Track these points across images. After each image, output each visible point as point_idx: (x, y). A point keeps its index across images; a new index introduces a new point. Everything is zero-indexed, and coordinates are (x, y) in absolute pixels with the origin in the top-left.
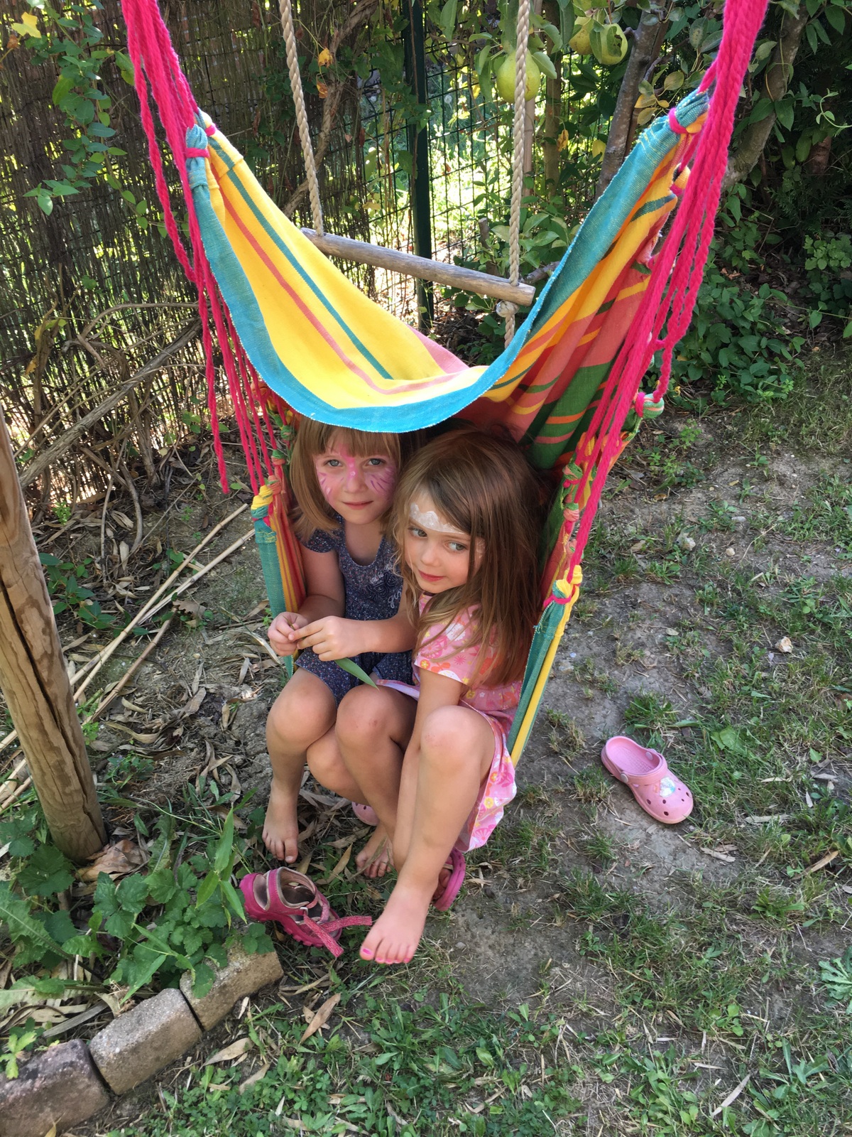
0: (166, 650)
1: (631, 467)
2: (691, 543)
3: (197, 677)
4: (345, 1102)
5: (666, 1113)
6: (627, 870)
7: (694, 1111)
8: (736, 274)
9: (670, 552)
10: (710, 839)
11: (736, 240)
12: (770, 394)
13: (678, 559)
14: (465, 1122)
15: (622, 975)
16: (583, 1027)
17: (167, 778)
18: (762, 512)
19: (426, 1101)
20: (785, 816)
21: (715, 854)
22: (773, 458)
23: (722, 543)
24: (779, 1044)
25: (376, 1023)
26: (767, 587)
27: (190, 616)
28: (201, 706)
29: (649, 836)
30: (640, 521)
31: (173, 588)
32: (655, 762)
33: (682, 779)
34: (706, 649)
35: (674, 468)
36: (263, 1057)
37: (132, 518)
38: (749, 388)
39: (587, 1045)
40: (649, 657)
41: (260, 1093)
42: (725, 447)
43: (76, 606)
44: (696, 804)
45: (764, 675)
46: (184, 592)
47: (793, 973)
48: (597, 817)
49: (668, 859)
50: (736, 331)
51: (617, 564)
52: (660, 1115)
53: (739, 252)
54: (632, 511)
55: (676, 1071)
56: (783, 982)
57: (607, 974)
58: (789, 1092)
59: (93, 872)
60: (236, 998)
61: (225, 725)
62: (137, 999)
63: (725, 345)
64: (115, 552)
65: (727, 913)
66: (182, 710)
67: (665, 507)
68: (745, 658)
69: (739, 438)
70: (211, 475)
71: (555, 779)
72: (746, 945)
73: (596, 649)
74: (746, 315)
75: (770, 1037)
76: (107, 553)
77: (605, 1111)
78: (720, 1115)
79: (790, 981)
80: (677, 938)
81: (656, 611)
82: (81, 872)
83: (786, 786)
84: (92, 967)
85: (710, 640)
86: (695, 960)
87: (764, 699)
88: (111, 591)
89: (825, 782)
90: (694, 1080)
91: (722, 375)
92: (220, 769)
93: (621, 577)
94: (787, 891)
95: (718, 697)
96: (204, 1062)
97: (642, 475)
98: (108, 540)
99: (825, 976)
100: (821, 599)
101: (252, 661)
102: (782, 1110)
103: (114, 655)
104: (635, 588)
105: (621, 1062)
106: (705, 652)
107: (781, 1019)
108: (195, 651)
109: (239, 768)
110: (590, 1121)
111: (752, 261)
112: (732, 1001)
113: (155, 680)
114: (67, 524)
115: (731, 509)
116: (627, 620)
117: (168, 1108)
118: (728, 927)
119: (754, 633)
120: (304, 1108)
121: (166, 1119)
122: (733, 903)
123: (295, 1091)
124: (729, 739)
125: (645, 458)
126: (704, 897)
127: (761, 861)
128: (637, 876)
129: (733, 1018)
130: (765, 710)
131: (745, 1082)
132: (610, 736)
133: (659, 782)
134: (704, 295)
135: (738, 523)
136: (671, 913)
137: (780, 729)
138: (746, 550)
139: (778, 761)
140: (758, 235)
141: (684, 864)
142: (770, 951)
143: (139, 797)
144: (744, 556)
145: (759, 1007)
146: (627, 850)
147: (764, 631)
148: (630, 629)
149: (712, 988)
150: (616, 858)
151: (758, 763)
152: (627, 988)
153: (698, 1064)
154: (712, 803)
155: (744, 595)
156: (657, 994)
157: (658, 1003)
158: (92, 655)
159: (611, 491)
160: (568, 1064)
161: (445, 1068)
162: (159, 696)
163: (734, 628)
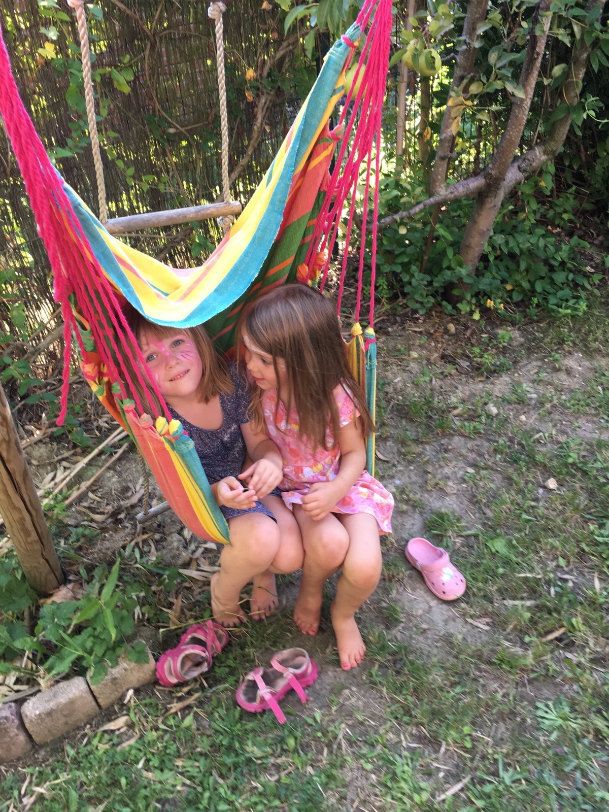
0: (123, 463)
1: (461, 358)
2: (494, 411)
4: (186, 764)
5: (404, 794)
6: (409, 629)
7: (425, 796)
10: (472, 612)
11: (557, 205)
12: (569, 311)
13: (484, 421)
14: (263, 786)
15: (392, 698)
16: (358, 731)
17: (107, 544)
18: (550, 392)
19: (239, 770)
20: (532, 602)
21: (475, 623)
22: (565, 356)
23: (518, 411)
24: (496, 756)
25: (216, 715)
26: (545, 443)
28: (140, 501)
30: (461, 395)
32: (441, 555)
33: (460, 571)
34: (494, 483)
36: (137, 730)
38: (555, 307)
39: (359, 743)
40: (451, 486)
41: (129, 752)
42: (532, 348)
43: (70, 432)
44: (467, 587)
45: (533, 503)
47: (515, 708)
48: (394, 592)
49: (441, 624)
50: (552, 269)
51: (438, 422)
52: (400, 795)
53: (561, 214)
54: (456, 388)
55: (418, 766)
56: (508, 714)
57: (381, 697)
58: (496, 789)
59: (49, 602)
60: (124, 689)
63: (542, 278)
65: (475, 664)
66: (127, 502)
67: (481, 385)
68: (520, 491)
69: (542, 341)
72: (484, 686)
73: (414, 478)
74: (556, 256)
75: (490, 751)
77: (363, 789)
78: (444, 801)
79: (513, 714)
80: (436, 677)
81: (461, 455)
82: (42, 601)
83: (537, 581)
84: (37, 662)
85: (497, 478)
87: (530, 520)
88: (95, 424)
89: (566, 581)
90: (430, 775)
91: (535, 297)
92: (144, 541)
93: (439, 431)
94: (521, 652)
95: (496, 516)
96: (98, 728)
97: (468, 364)
99: (539, 713)
100: (582, 453)
102: (488, 801)
103: (89, 464)
104: (450, 439)
105: (379, 757)
106: (492, 485)
107: (502, 739)
109: (157, 542)
110: (350, 795)
111: (570, 221)
112: (466, 724)
113: (113, 482)
115: (528, 389)
116: (439, 460)
117: (68, 756)
118: (474, 673)
119: (531, 475)
120: (156, 765)
121: (66, 763)
122: (480, 657)
123: (153, 754)
124: (499, 545)
125: (471, 352)
126: (461, 651)
128: (417, 634)
129: (466, 735)
130: (531, 528)
131: (466, 780)
132: (413, 537)
133: (441, 570)
134: (523, 242)
135: (531, 399)
136: (435, 660)
137: (539, 542)
138: (534, 418)
139: (535, 564)
140: (577, 203)
141: (453, 628)
142: (501, 693)
143: (86, 555)
144: (531, 421)
145: (487, 729)
146: (413, 616)
147: (538, 474)
148: (441, 467)
149: (454, 714)
150: (404, 620)
151: (518, 564)
152: (393, 708)
153: (435, 764)
154: (479, 589)
155: (527, 448)
156: (413, 713)
157: (415, 720)
158: (75, 463)
159: (442, 373)
160: (342, 755)
161: (255, 749)
162: (113, 492)
163: (515, 470)
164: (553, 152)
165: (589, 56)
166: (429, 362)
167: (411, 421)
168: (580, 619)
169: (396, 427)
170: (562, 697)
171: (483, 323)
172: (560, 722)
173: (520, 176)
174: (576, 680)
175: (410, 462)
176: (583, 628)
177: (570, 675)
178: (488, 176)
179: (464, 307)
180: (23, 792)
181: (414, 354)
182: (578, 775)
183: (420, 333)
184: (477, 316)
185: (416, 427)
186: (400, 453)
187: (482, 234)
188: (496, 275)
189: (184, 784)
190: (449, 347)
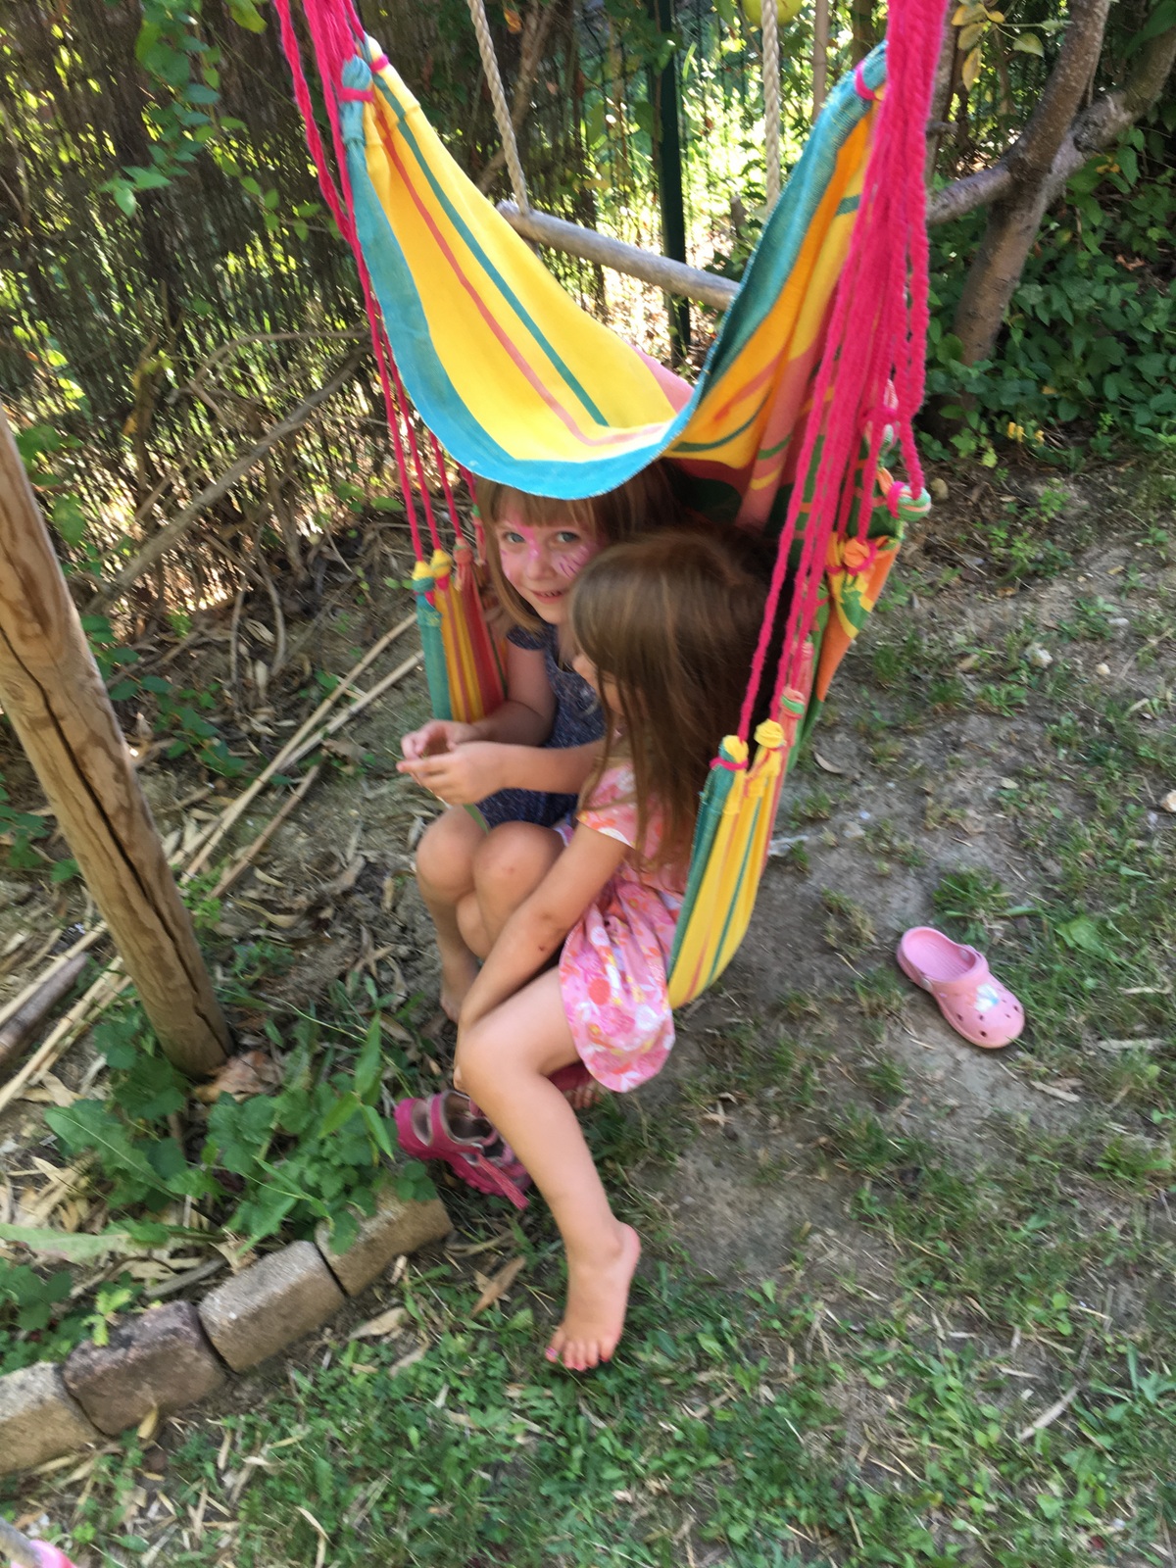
0: (314, 805)
1: (965, 551)
2: (1045, 657)
3: (353, 841)
4: (525, 1394)
5: (954, 1431)
6: (922, 1108)
7: (995, 1432)
8: (1139, 263)
10: (1043, 1070)
11: (1136, 212)
13: (1025, 679)
14: (681, 1428)
15: (907, 1248)
16: (848, 1313)
17: (309, 973)
18: (1154, 612)
19: (631, 1399)
20: (1157, 1041)
21: (1051, 1090)
23: (1092, 655)
24: (1121, 1349)
26: (1154, 720)
27: (345, 760)
28: (358, 880)
30: (973, 628)
31: (324, 722)
32: (971, 962)
33: (1010, 988)
34: (1058, 807)
35: (1026, 550)
36: (422, 1333)
37: (272, 628)
39: (853, 1337)
40: (974, 819)
41: (416, 1379)
42: (1107, 519)
43: (198, 747)
44: (1028, 1022)
45: (1139, 844)
46: (340, 729)
47: (1149, 1254)
48: (885, 1036)
49: (983, 1096)
50: (1133, 348)
51: (935, 689)
52: (947, 1434)
53: (1144, 230)
54: (962, 613)
55: (973, 1375)
56: (1135, 1266)
57: (886, 1246)
58: (1130, 1414)
59: (213, 1091)
60: (388, 1257)
61: (388, 904)
62: (261, 1251)
63: (1115, 369)
64: (249, 674)
65: (1061, 1171)
66: (332, 884)
67: (1011, 606)
68: (1113, 821)
69: (1126, 505)
70: (377, 569)
71: (830, 984)
72: (1084, 1214)
73: (899, 807)
74: (1146, 323)
75: (1109, 1339)
76: (241, 675)
77: (872, 1424)
78: (1031, 1440)
79: (1145, 1264)
80: (988, 1201)
81: (987, 754)
82: (198, 1091)
83: (1163, 1000)
84: (209, 1211)
85: (1064, 795)
87: (1137, 878)
88: (244, 727)
90: (998, 1390)
91: (1106, 411)
92: (380, 962)
93: (939, 706)
94: (1148, 1143)
95: (1070, 875)
96: (347, 1334)
97: (980, 561)
98: (240, 658)
102: (1117, 1436)
103: (247, 812)
104: (960, 722)
105: (897, 1362)
106: (1055, 812)
107: (1128, 1315)
108: (352, 806)
109: (403, 962)
110: (850, 1437)
111: (1162, 243)
112: (1058, 1290)
113: (299, 845)
114: (187, 637)
115: (1109, 608)
116: (944, 767)
117: (299, 1391)
118: (1060, 1188)
119: (1130, 786)
120: (472, 1400)
121: (296, 1405)
122: (1069, 1158)
123: (461, 1378)
124: (1082, 933)
125: (985, 537)
126: (1030, 1148)
127: (1117, 1101)
128: (938, 1118)
129: (1059, 1311)
130: (1138, 894)
131: (1070, 1397)
132: (909, 927)
133: (974, 990)
134: (1082, 296)
135: (1116, 628)
136: (981, 1168)
137: (1159, 920)
138: (1126, 667)
139: (1153, 966)
141: (1005, 1103)
142: (1118, 1224)
143: (272, 996)
144: (1122, 675)
145: (1098, 1298)
146: (926, 1082)
147: (1146, 782)
148: (948, 779)
149: (1031, 1270)
150: (910, 1092)
151: (1122, 967)
152: (913, 1265)
153: (1006, 1370)
154: (1050, 1022)
155: (1117, 732)
156: (953, 1274)
157: (955, 1287)
158: (218, 810)
159: (931, 585)
160: (825, 1361)
161: (658, 1357)
162: (304, 867)
163: (1100, 778)
167: (879, 687)
169: (850, 703)
171: (1003, 474)
173: (1079, 159)
175: (887, 775)
178: (1017, 165)
179: (964, 443)
180: (221, 1464)
184: (990, 460)
185: (890, 700)
186: (865, 757)
187: (1001, 288)
188: (1028, 372)
189: (529, 1433)
190: (938, 529)
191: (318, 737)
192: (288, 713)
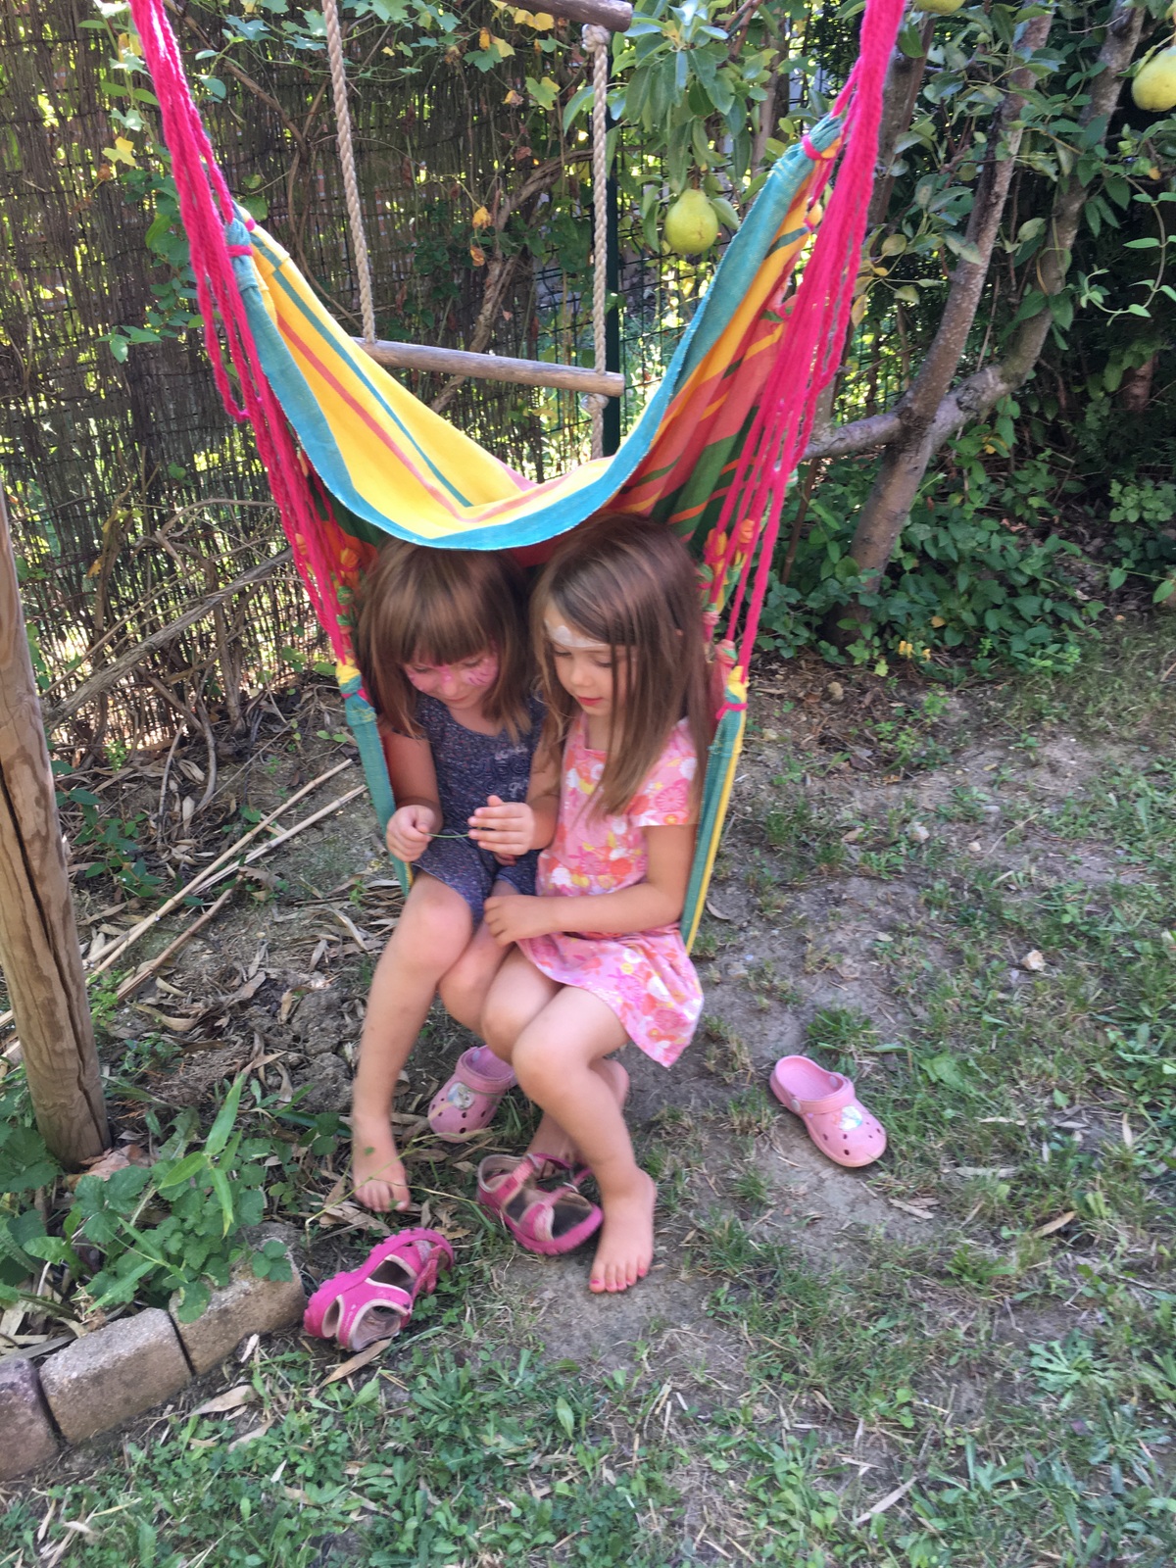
0: (222, 925)
1: (856, 743)
2: (923, 833)
3: (257, 960)
4: (366, 1472)
5: (792, 1513)
6: (786, 1218)
7: (832, 1516)
9: (895, 843)
10: (901, 1188)
11: (1019, 482)
12: (1048, 663)
13: (904, 851)
14: (520, 1507)
15: (758, 1343)
16: (698, 1402)
17: (197, 1071)
18: (1023, 801)
19: (472, 1478)
20: (1011, 1169)
21: (907, 1208)
22: (1046, 741)
23: (965, 834)
24: (961, 1441)
25: (423, 1380)
26: (1018, 891)
27: (258, 885)
28: (257, 994)
29: (822, 1181)
30: (859, 806)
31: (243, 853)
32: (839, 1085)
33: (874, 1114)
34: (926, 961)
35: (910, 744)
36: (266, 1412)
37: (205, 769)
38: (1022, 656)
39: (701, 1425)
40: (850, 966)
41: (254, 1453)
42: (985, 726)
43: (117, 870)
44: (889, 1144)
45: (1001, 996)
46: (257, 861)
47: (991, 1355)
48: (753, 1152)
49: (843, 1210)
50: (1013, 592)
51: (821, 854)
52: (783, 1516)
53: (1025, 498)
54: (850, 793)
55: (815, 1463)
56: (979, 1365)
57: (739, 1341)
58: (965, 1500)
59: (83, 1181)
60: (240, 1333)
61: (284, 1017)
63: (997, 607)
64: (177, 808)
65: (912, 1278)
66: (231, 996)
67: (895, 790)
68: (978, 974)
69: (1002, 715)
70: (310, 723)
71: (706, 1105)
72: (930, 1316)
73: (781, 952)
74: (1022, 566)
75: (949, 1432)
76: (169, 807)
77: (712, 1507)
78: (868, 1523)
79: (987, 1365)
80: (841, 1303)
81: (866, 911)
82: (70, 1178)
83: (1017, 1132)
85: (935, 951)
86: (859, 1330)
87: (996, 1026)
88: (165, 855)
89: (1069, 1132)
90: (838, 1478)
91: (986, 638)
92: (267, 1067)
93: (823, 867)
94: (995, 1253)
95: (936, 1019)
96: (190, 1410)
97: (869, 753)
98: (169, 793)
99: (1035, 1362)
100: (1087, 908)
101: (330, 943)
102: (952, 1521)
103: (156, 928)
104: (843, 883)
105: (742, 1448)
106: (925, 963)
107: (970, 1412)
108: (260, 928)
109: (293, 1069)
110: (688, 1519)
111: (1042, 511)
112: (902, 1384)
113: (203, 961)
114: (121, 772)
115: (982, 796)
116: (825, 919)
117: (132, 1463)
118: (911, 1293)
119: (995, 945)
120: (309, 1474)
121: (128, 1476)
122: (920, 1265)
123: (302, 1455)
125: (875, 733)
126: (884, 1257)
127: (969, 1218)
128: (799, 1227)
129: (902, 1405)
130: (999, 1038)
131: (910, 1484)
132: (783, 1055)
133: (839, 1110)
134: (966, 538)
135: (988, 813)
136: (836, 1271)
137: (1017, 1063)
138: (995, 845)
139: (1011, 1103)
140: (1052, 480)
141: (862, 1216)
142: (963, 1326)
143: (157, 1091)
144: (991, 852)
145: (941, 1394)
146: (790, 1195)
147: (1010, 943)
148: (829, 930)
149: (877, 1366)
150: (773, 1203)
151: (980, 1101)
152: (762, 1358)
153: (847, 1460)
154: (912, 1147)
155: (986, 898)
156: (802, 1367)
157: (805, 1381)
158: (127, 928)
159: (824, 767)
160: (670, 1446)
161: (502, 1439)
162: (205, 979)
163: (967, 937)
164: (1018, 377)
165: (1082, 207)
166: (799, 749)
167: (770, 850)
168: (1100, 1195)
170: (1077, 1332)
171: (894, 682)
172: (1076, 1376)
173: (961, 417)
174: (1103, 1303)
175: (772, 923)
176: (1106, 1212)
177: (1090, 1293)
178: (904, 413)
179: (859, 653)
180: (41, 1535)
181: (771, 734)
182: (1115, 1470)
183: (780, 697)
184: (882, 669)
185: (781, 860)
186: (752, 907)
187: (893, 519)
188: (917, 598)
189: (364, 1510)
190: (833, 724)
191: (234, 866)
192: (209, 845)
